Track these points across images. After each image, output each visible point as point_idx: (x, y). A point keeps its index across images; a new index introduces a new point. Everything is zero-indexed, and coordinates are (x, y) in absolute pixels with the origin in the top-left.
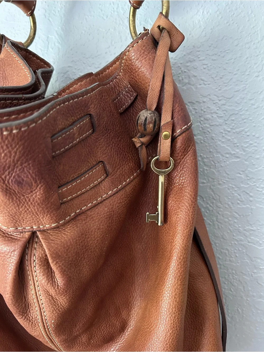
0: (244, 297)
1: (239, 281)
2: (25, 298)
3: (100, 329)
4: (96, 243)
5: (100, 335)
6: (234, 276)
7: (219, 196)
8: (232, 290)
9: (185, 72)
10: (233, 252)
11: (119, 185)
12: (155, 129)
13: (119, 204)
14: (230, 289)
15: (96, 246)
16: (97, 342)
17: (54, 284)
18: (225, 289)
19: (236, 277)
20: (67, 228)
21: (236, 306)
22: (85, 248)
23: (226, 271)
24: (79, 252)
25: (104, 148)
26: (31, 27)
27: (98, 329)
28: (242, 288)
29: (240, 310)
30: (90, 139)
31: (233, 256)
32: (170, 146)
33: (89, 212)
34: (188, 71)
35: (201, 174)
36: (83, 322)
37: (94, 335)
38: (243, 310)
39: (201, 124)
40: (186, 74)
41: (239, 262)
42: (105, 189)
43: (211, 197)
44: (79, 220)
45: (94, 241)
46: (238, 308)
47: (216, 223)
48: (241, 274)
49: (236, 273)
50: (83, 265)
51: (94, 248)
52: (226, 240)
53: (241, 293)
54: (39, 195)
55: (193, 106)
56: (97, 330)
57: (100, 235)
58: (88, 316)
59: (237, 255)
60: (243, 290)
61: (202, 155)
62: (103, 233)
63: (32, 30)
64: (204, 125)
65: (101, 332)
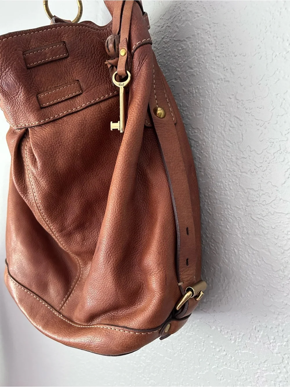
0: (239, 235)
1: (234, 216)
2: (25, 181)
3: (92, 234)
4: (69, 142)
5: (92, 240)
6: (229, 211)
7: (214, 126)
8: (228, 227)
9: (183, 10)
10: (227, 184)
11: (92, 100)
12: (116, 49)
13: (92, 115)
14: (226, 226)
15: (69, 144)
16: (89, 245)
17: (35, 166)
18: (221, 226)
19: (231, 212)
20: (47, 127)
21: (232, 246)
22: (59, 144)
23: (222, 206)
24: (53, 146)
25: (80, 69)
26: (79, 7)
27: (91, 234)
28: (237, 225)
29: (236, 250)
30: (66, 61)
31: (227, 189)
32: (125, 61)
33: (65, 118)
34: (185, 9)
35: (198, 106)
36: (72, 218)
37: (87, 237)
38: (239, 250)
39: (196, 56)
40: (184, 12)
41: (233, 195)
42: (80, 103)
43: (207, 128)
44: (57, 123)
45: (66, 140)
46: (235, 249)
47: (212, 155)
48: (236, 209)
49: (231, 208)
50: (58, 157)
51: (67, 146)
52: (220, 172)
53: (236, 230)
54: (22, 96)
55: (190, 41)
56: (89, 234)
57: (71, 136)
58: (75, 213)
59: (231, 188)
60: (238, 227)
61: (198, 86)
62: (74, 135)
63: (80, 9)
64: (199, 57)
65: (93, 237)
